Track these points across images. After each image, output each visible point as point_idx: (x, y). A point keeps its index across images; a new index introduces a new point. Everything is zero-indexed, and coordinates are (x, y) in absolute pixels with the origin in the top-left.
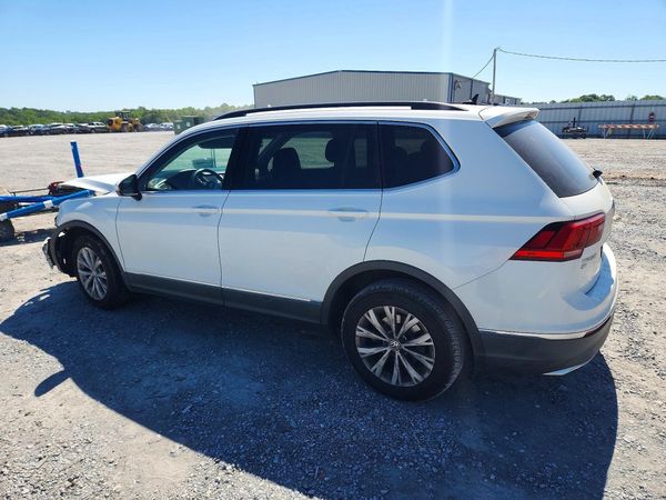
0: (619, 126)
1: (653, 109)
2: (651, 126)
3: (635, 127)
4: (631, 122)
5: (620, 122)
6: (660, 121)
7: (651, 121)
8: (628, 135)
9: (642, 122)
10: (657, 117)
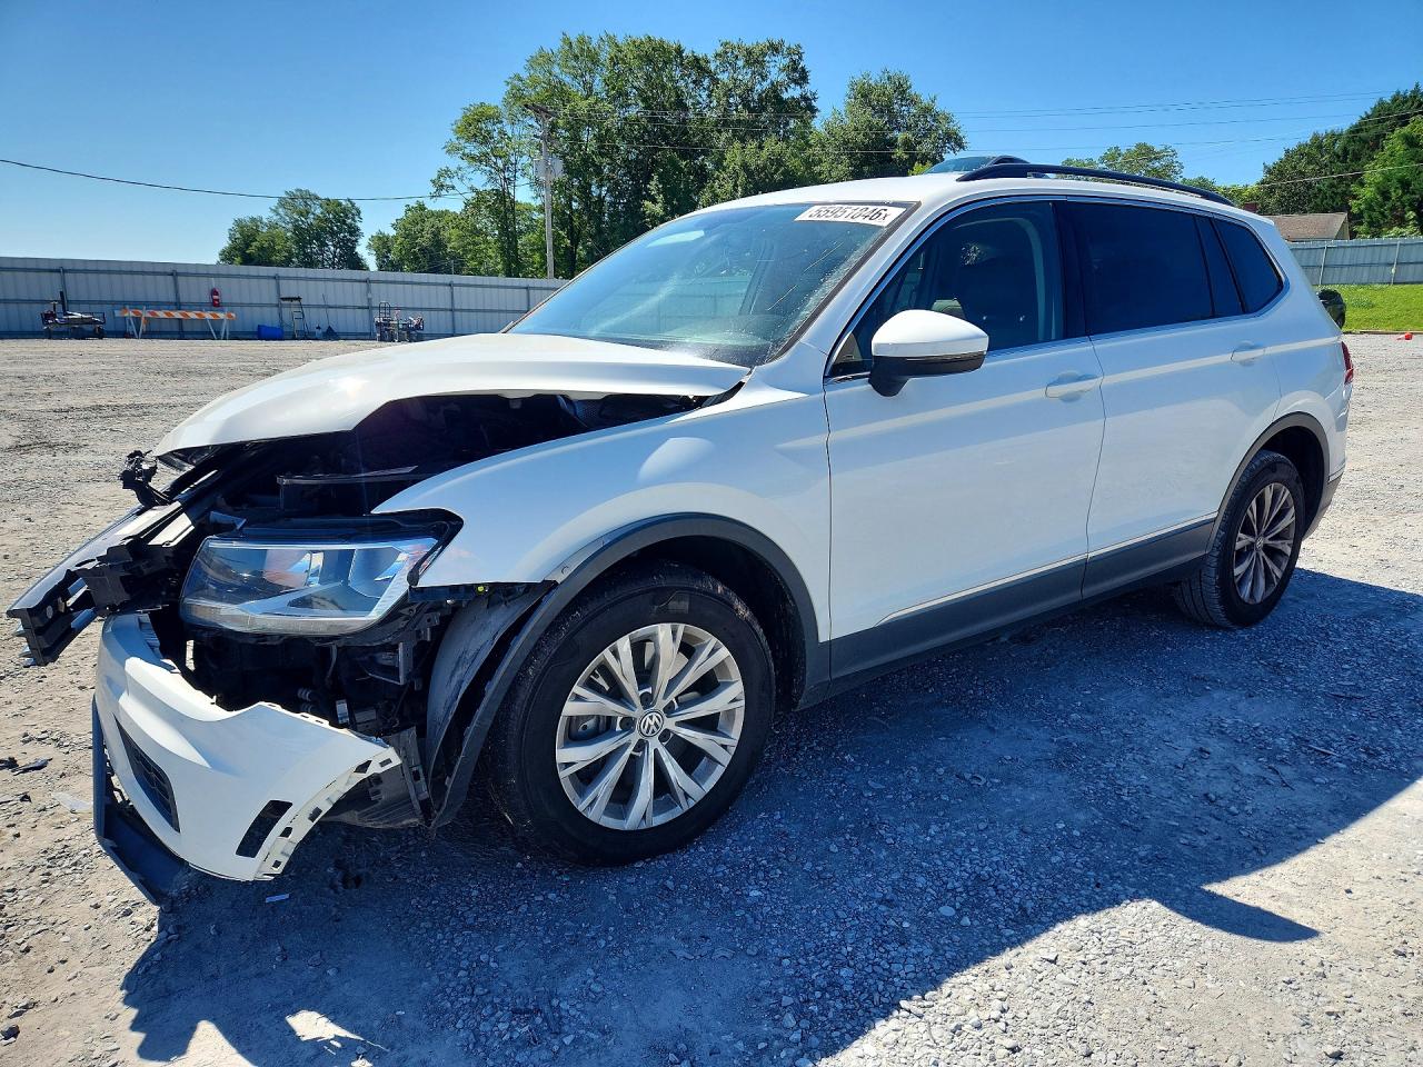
0: (161, 314)
1: (214, 283)
2: (221, 315)
3: (192, 315)
4: (178, 305)
5: (159, 305)
6: (231, 305)
7: (216, 304)
8: (181, 332)
9: (199, 306)
10: (225, 299)
